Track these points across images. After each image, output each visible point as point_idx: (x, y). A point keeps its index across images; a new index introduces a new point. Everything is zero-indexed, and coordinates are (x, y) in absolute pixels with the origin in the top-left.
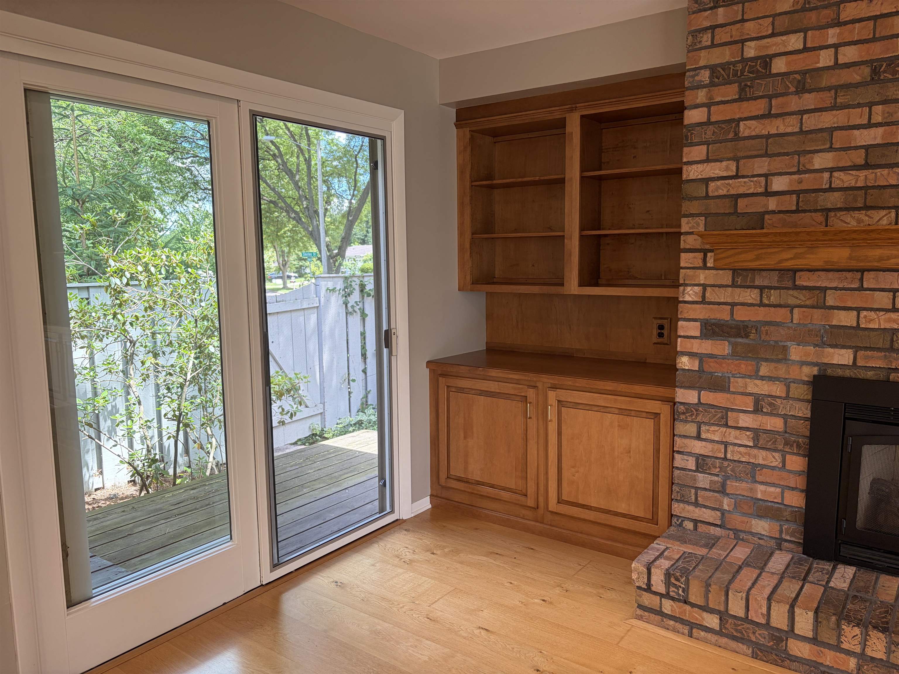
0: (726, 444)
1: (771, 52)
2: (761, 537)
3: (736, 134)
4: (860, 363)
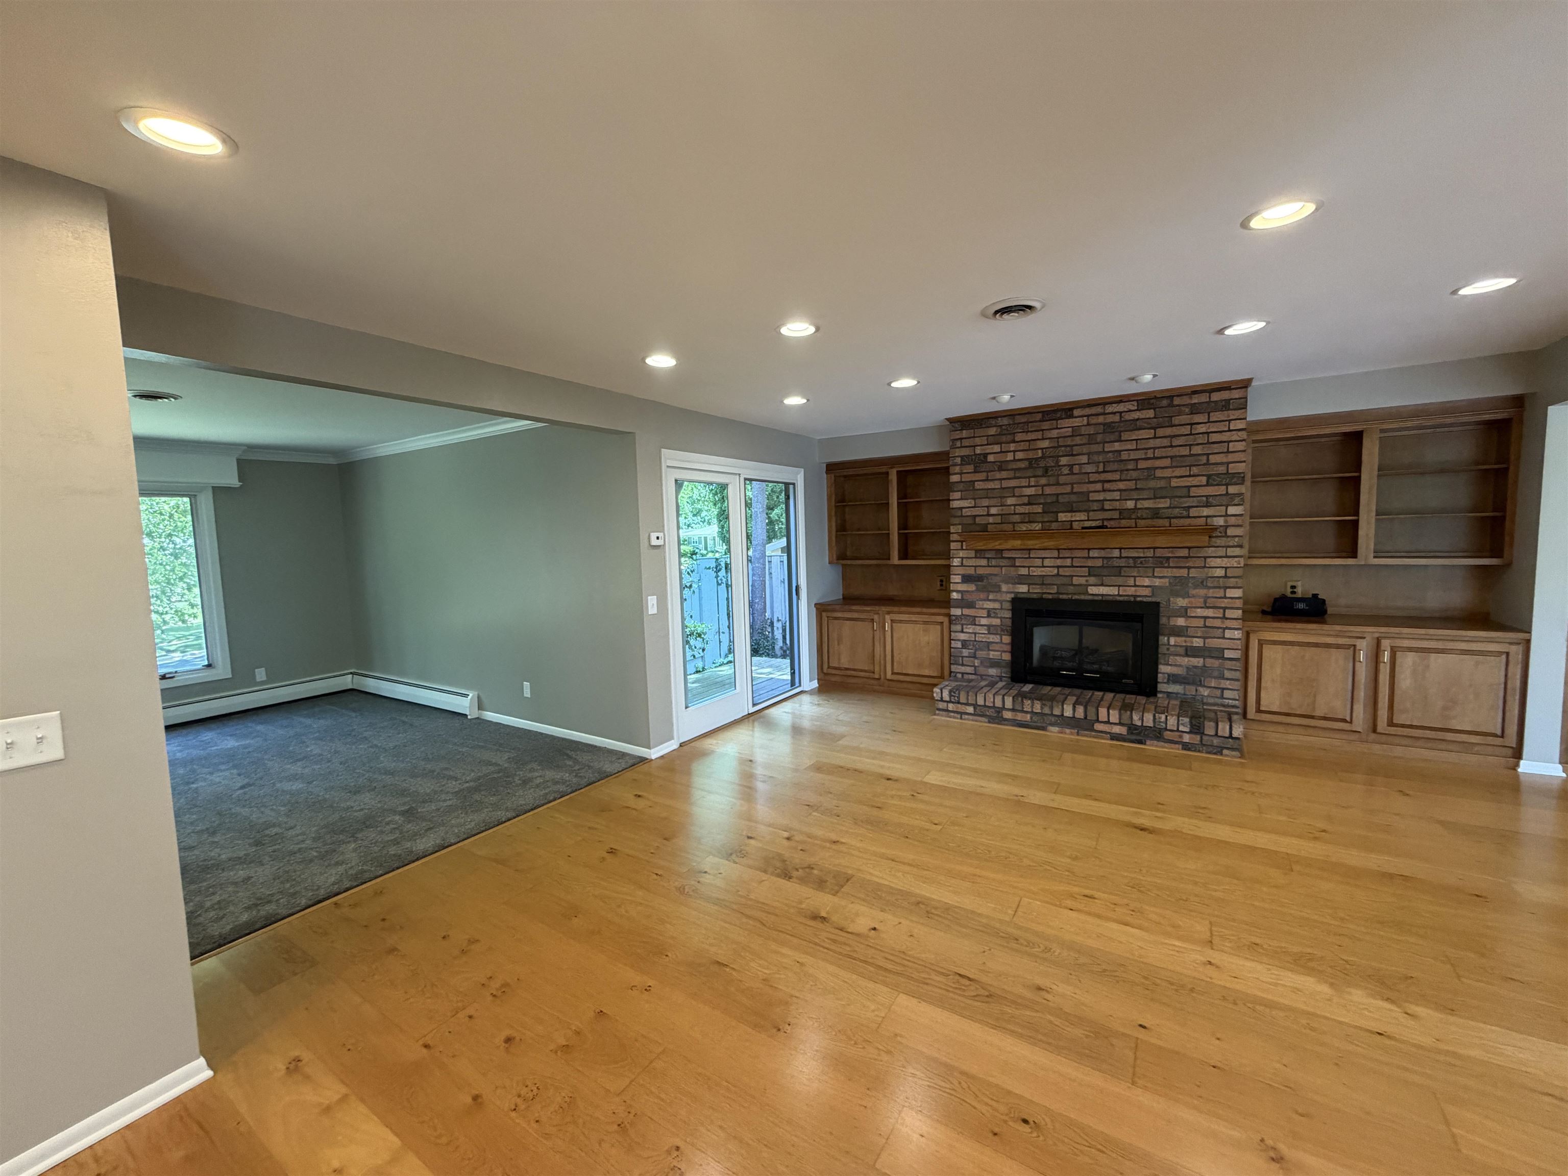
0: (975, 634)
1: (988, 451)
2: (992, 676)
3: (974, 487)
4: (1031, 591)
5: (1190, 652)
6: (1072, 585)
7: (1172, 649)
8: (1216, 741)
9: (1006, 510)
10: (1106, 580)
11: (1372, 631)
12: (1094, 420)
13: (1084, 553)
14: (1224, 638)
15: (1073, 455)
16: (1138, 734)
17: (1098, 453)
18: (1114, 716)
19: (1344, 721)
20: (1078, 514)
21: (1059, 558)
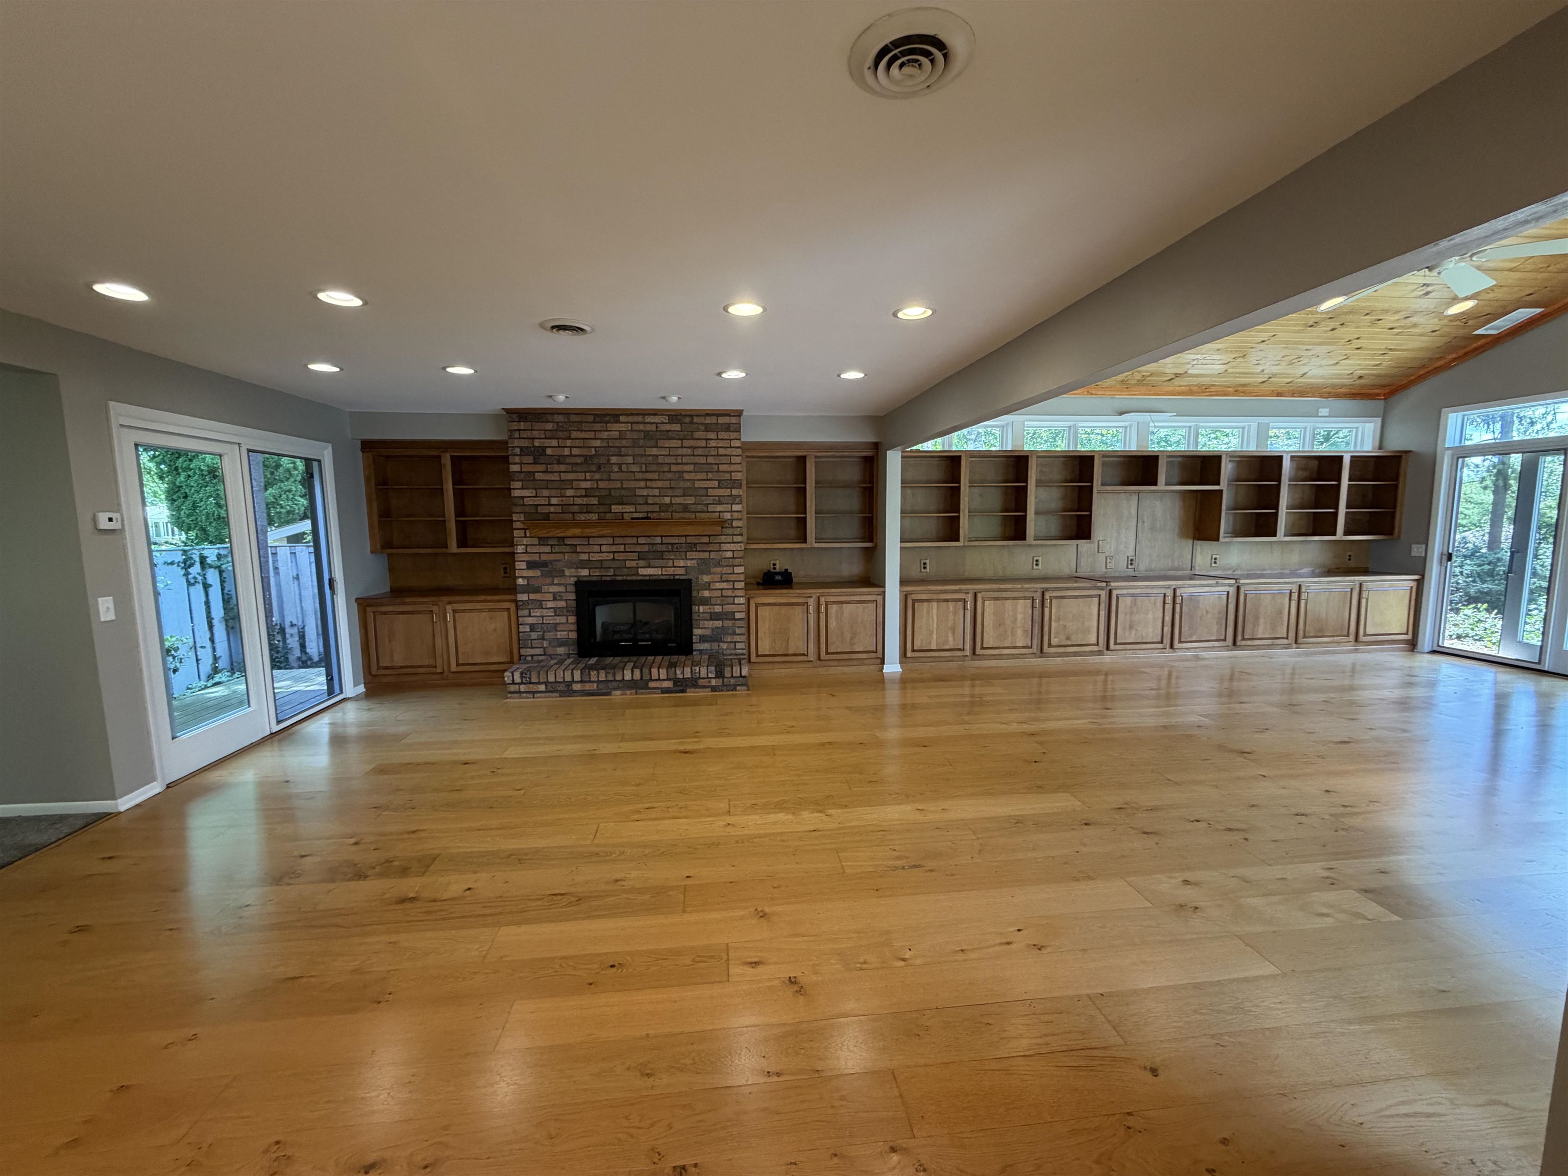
1: (545, 445)
4: (591, 574)
5: (714, 617)
6: (626, 567)
7: (701, 615)
8: (732, 681)
9: (565, 501)
10: (653, 562)
11: (815, 592)
12: (636, 427)
13: (634, 540)
14: (734, 604)
15: (621, 455)
16: (681, 685)
17: (642, 456)
18: (663, 673)
19: (804, 655)
20: (627, 507)
21: (613, 544)
